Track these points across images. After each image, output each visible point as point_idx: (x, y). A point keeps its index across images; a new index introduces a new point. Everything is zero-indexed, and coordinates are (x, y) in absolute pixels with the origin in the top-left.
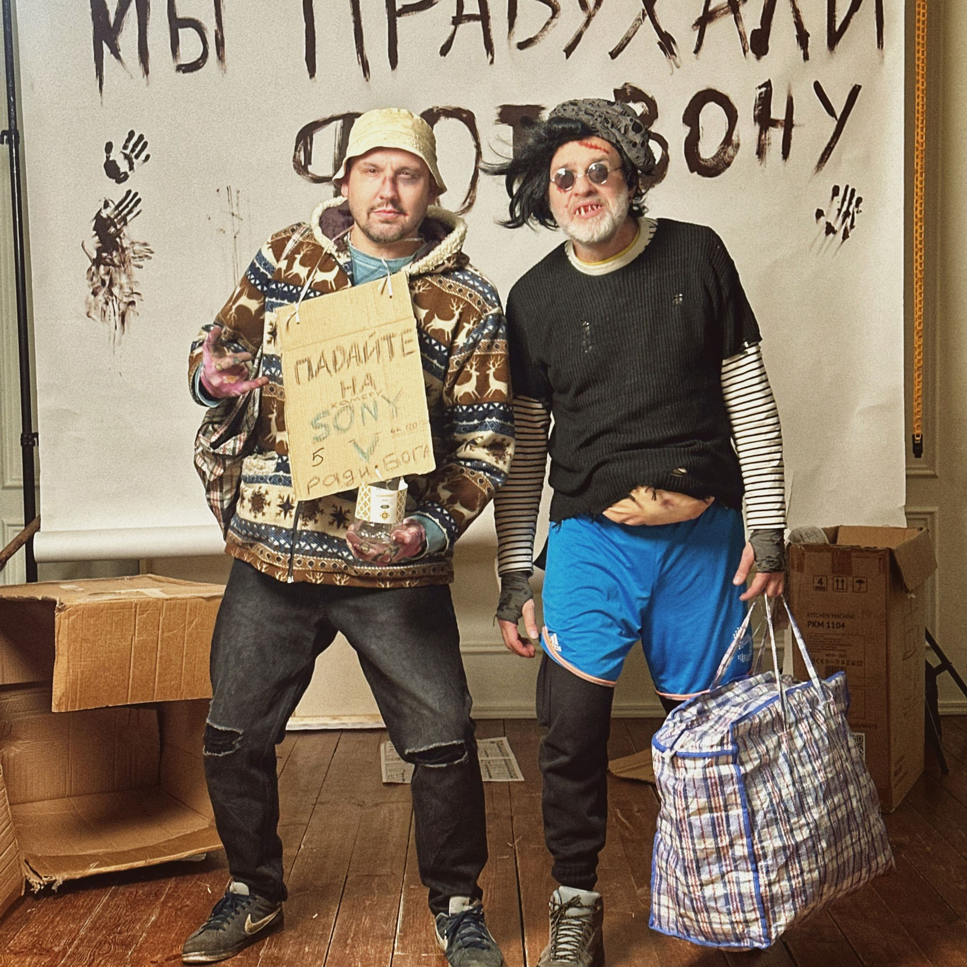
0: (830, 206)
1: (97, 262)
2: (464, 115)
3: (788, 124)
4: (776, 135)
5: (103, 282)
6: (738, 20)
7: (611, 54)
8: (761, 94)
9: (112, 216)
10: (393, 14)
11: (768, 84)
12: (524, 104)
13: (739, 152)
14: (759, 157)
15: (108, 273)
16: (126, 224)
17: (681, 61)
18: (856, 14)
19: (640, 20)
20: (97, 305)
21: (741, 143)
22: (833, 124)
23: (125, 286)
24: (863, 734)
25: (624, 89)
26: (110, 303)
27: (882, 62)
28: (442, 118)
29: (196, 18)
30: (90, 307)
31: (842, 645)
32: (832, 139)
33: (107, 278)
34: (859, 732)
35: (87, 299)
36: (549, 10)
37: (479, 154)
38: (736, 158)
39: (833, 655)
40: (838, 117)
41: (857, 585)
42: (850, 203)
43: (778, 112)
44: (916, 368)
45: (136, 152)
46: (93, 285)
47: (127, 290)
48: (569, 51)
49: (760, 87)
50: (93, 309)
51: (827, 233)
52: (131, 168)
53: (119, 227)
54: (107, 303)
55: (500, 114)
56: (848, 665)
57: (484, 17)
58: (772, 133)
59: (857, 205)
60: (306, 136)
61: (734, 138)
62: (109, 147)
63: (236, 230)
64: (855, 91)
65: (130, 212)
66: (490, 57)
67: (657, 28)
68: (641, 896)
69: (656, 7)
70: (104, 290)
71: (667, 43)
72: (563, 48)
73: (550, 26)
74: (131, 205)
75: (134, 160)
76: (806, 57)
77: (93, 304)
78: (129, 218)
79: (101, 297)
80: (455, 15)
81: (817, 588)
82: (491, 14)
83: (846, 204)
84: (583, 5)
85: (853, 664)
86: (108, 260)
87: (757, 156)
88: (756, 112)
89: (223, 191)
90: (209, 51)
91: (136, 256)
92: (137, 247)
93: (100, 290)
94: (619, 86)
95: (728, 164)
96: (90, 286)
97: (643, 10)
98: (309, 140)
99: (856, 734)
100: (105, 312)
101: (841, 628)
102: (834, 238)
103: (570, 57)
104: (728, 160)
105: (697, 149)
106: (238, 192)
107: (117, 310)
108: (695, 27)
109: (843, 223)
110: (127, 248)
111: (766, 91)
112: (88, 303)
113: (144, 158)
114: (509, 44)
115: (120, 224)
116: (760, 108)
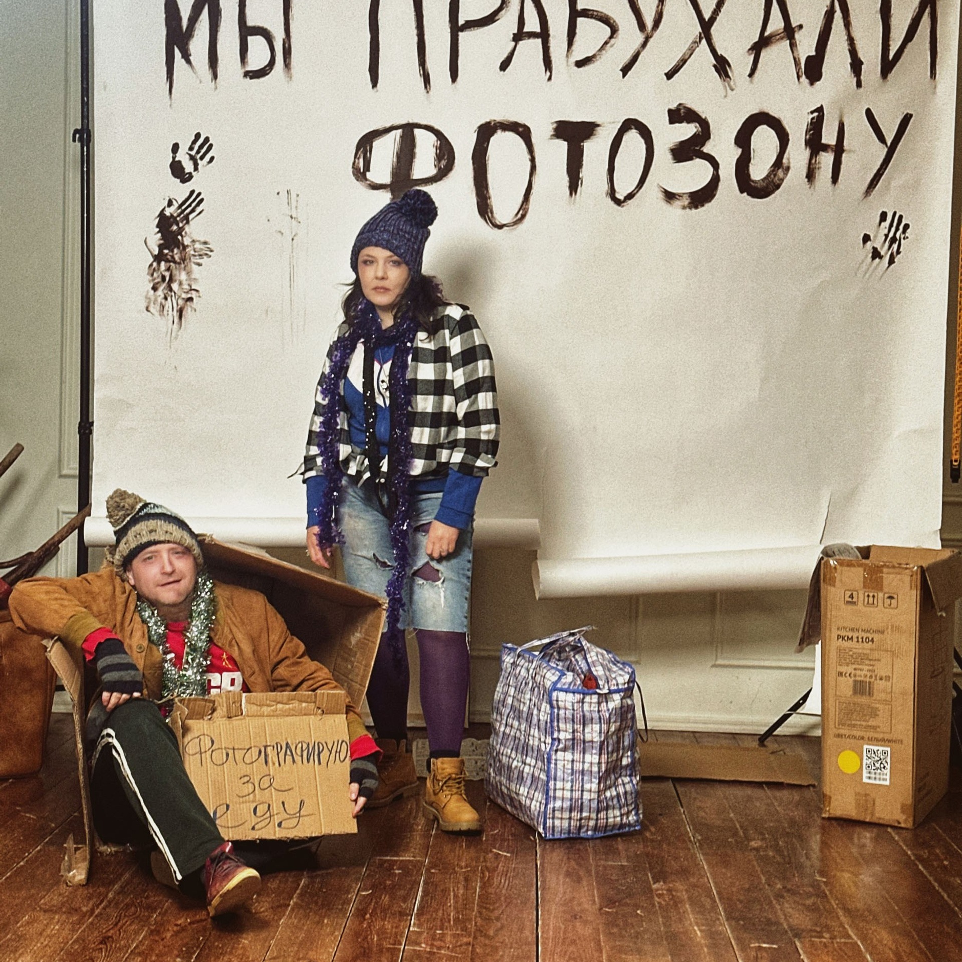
0: (878, 231)
1: (158, 258)
2: (521, 129)
3: (839, 150)
4: (826, 159)
5: (163, 278)
6: (793, 46)
7: (666, 74)
8: (813, 119)
9: (175, 215)
10: (456, 29)
11: (820, 110)
12: (579, 120)
13: (789, 175)
14: (808, 181)
15: (168, 269)
16: (188, 222)
17: (735, 84)
18: (910, 45)
19: (696, 43)
20: (156, 300)
21: (792, 165)
22: (883, 151)
23: (184, 282)
24: (889, 749)
25: (678, 110)
26: (169, 299)
27: (934, 93)
28: (499, 132)
29: (265, 26)
30: (149, 303)
31: (870, 660)
32: (882, 166)
33: (167, 274)
34: (885, 746)
35: (148, 292)
36: (608, 30)
37: (533, 168)
38: (785, 181)
39: (861, 670)
40: (889, 144)
41: (888, 601)
42: (897, 229)
43: (829, 137)
44: (956, 394)
45: (201, 154)
46: (154, 280)
47: (186, 287)
48: (626, 70)
49: (812, 112)
50: (152, 304)
51: (873, 258)
52: (196, 169)
53: (181, 225)
54: (166, 298)
55: (556, 130)
56: (876, 679)
57: (544, 35)
58: (822, 158)
59: (904, 232)
60: (366, 143)
61: (785, 161)
62: (175, 148)
63: (293, 234)
64: (906, 120)
65: (193, 211)
66: (548, 73)
67: (714, 51)
68: (657, 890)
69: (714, 30)
70: (164, 285)
71: (722, 66)
72: (620, 67)
73: (609, 45)
74: (193, 205)
75: (199, 161)
76: (859, 84)
77: (153, 298)
78: (191, 217)
79: (160, 293)
80: (516, 31)
81: (848, 602)
82: (551, 32)
83: (893, 229)
84: (642, 26)
85: (881, 679)
86: (169, 257)
87: (806, 180)
88: (808, 137)
89: (284, 194)
90: (276, 58)
91: (196, 254)
92: (198, 246)
93: (160, 286)
94: (673, 106)
95: (778, 187)
96: (150, 282)
97: (700, 34)
98: (368, 148)
99: (881, 749)
100: (163, 307)
101: (870, 643)
102: (879, 263)
103: (627, 77)
104: (778, 182)
105: (748, 170)
106: (298, 195)
107: (175, 305)
108: (750, 52)
109: (889, 249)
110: (187, 246)
111: (818, 116)
112: (147, 298)
113: (208, 160)
114: (567, 61)
115: (182, 222)
116: (811, 132)
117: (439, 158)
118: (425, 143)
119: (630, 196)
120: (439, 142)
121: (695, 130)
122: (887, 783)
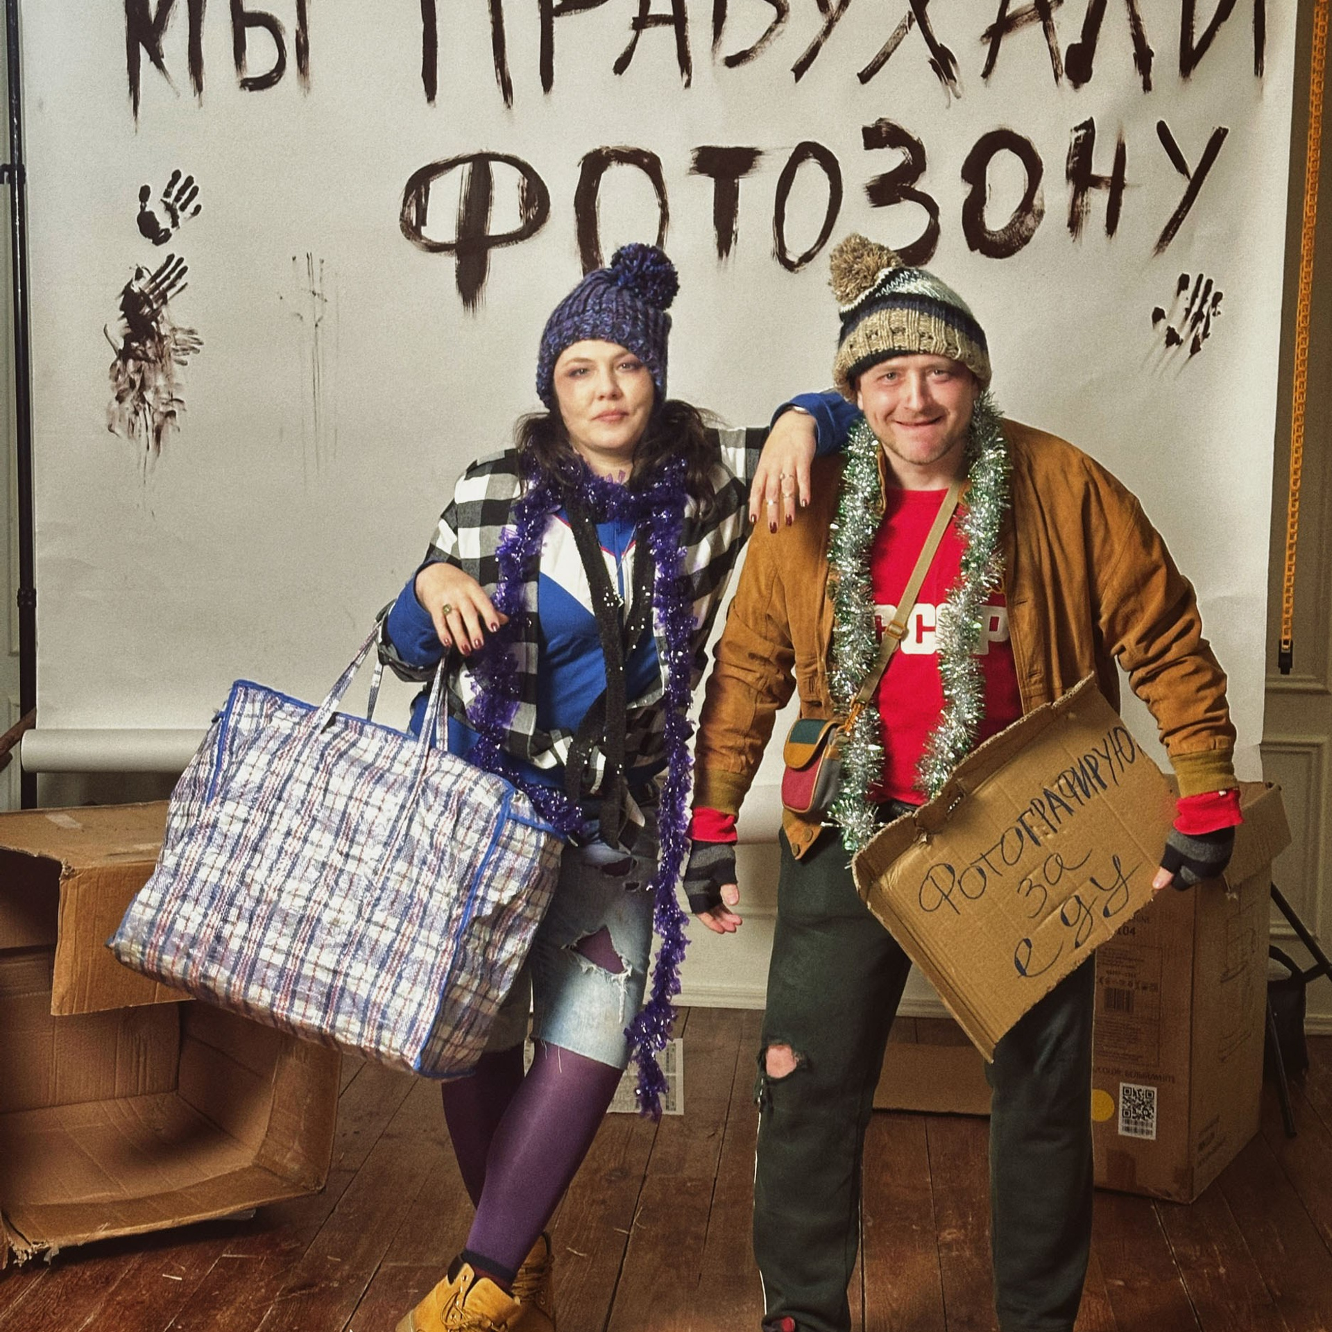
0: (1174, 304)
1: (125, 355)
2: (646, 160)
3: (1117, 184)
4: (1098, 199)
5: (132, 383)
6: (1048, 30)
7: (860, 76)
8: (1077, 138)
9: (147, 291)
10: (548, 14)
11: (1089, 125)
12: (732, 145)
13: (1042, 223)
14: (1072, 231)
15: (139, 370)
16: (165, 302)
17: (962, 88)
18: (1224, 25)
19: (904, 28)
20: (122, 415)
21: (1046, 209)
22: (1183, 185)
23: (162, 389)
24: (1155, 1090)
25: (877, 128)
26: (141, 413)
27: (1260, 97)
28: (614, 164)
29: (270, 12)
30: (113, 419)
31: (1130, 960)
32: (1181, 207)
33: (137, 378)
34: (1150, 1085)
35: (110, 404)
36: (772, 11)
37: (665, 217)
38: (1037, 231)
39: (1116, 973)
40: (1192, 173)
42: (1204, 301)
43: (1102, 166)
45: (182, 201)
46: (118, 386)
47: (165, 396)
48: (800, 70)
49: (1077, 129)
50: (117, 422)
51: (1169, 343)
52: (175, 224)
53: (155, 306)
54: (136, 413)
55: (697, 160)
56: (1137, 988)
57: (678, 19)
58: (1092, 196)
59: (1214, 305)
60: (419, 184)
61: (1036, 202)
62: (145, 193)
63: (317, 319)
64: (1219, 137)
65: (172, 285)
66: (685, 77)
67: (930, 39)
69: (930, 10)
70: (132, 394)
71: (943, 62)
72: (792, 66)
73: (774, 34)
74: (173, 276)
75: (179, 213)
76: (1147, 86)
77: (118, 414)
78: (169, 294)
79: (128, 404)
80: (637, 15)
82: (689, 15)
83: (1198, 301)
84: (822, 3)
85: (1144, 988)
86: (139, 352)
87: (1069, 229)
88: (1071, 165)
89: (302, 260)
90: (287, 60)
91: (178, 347)
92: (179, 336)
93: (128, 395)
94: (870, 123)
95: (1026, 240)
96: (113, 389)
97: (910, 14)
98: (423, 190)
99: (1144, 1088)
100: (133, 425)
101: (1130, 936)
102: (1177, 352)
103: (800, 81)
104: (1026, 233)
105: (982, 216)
106: (323, 262)
107: (150, 423)
108: (985, 40)
109: (1192, 330)
110: (166, 336)
111: (1086, 134)
112: (110, 413)
113: (192, 211)
114: (714, 58)
115: (156, 302)
116: (1076, 159)
117: (526, 204)
118: (506, 183)
119: (808, 257)
120: (526, 181)
121: (904, 158)
122: (1153, 1137)
